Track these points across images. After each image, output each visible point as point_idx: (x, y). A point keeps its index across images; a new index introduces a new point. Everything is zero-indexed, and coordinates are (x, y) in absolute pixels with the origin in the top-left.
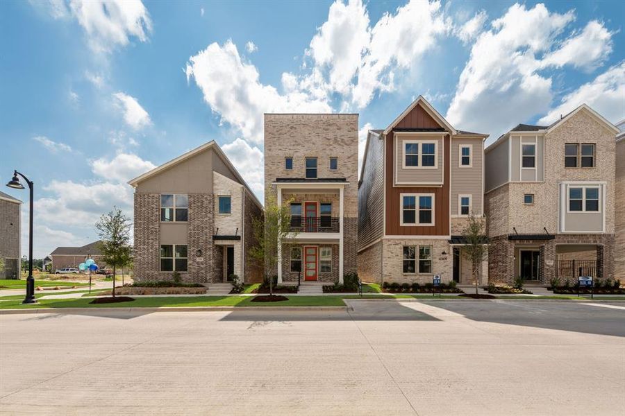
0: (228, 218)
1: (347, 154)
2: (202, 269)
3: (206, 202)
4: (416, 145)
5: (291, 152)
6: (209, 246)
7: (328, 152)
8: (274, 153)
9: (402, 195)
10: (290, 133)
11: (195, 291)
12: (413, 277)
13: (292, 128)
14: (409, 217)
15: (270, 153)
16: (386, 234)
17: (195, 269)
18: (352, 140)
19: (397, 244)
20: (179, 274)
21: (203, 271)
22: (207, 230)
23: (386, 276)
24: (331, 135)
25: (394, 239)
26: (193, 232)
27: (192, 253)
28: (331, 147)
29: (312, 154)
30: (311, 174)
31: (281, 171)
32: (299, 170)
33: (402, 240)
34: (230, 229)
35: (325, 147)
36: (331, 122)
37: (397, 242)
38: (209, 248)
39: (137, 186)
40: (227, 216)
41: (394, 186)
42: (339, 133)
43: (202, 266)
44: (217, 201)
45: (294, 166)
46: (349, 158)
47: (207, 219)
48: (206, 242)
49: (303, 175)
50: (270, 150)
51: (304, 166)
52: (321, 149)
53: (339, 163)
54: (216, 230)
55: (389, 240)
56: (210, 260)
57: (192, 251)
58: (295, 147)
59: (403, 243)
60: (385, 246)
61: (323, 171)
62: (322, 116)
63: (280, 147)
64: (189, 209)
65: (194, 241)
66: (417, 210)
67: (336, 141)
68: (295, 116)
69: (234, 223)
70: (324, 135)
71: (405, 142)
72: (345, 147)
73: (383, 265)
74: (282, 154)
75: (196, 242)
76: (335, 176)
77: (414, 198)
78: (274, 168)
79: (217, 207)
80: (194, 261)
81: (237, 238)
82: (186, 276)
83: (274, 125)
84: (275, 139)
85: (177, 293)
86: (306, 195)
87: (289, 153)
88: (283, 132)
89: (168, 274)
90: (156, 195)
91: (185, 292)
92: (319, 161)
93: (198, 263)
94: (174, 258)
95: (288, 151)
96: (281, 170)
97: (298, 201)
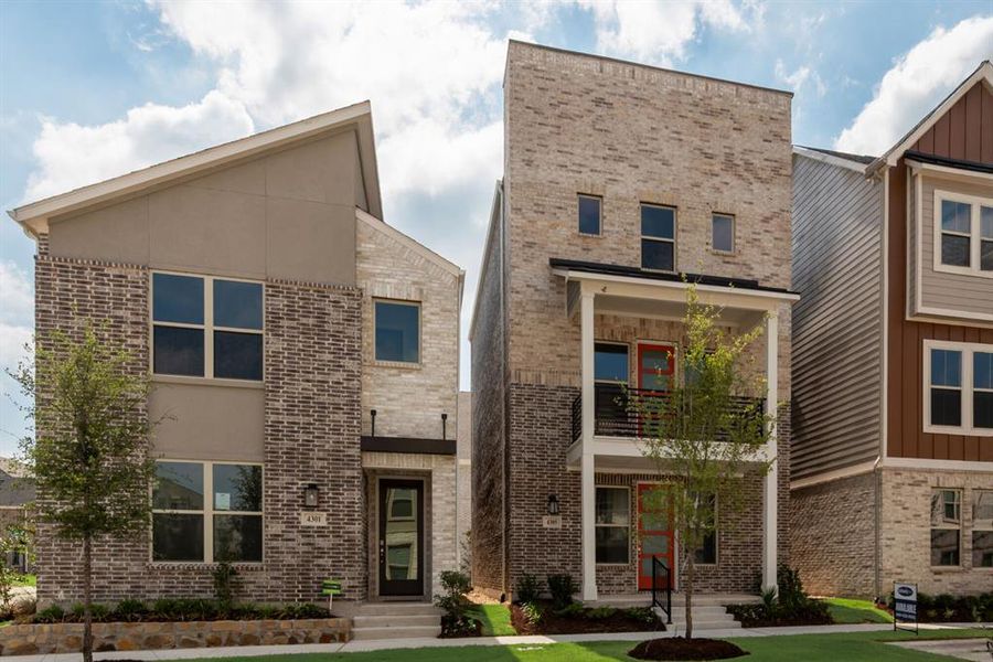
0: (411, 377)
1: (761, 210)
2: (321, 553)
3: (335, 316)
4: (965, 209)
5: (599, 180)
6: (348, 473)
7: (707, 195)
8: (543, 175)
9: (929, 345)
10: (593, 117)
11: (317, 633)
12: (956, 578)
13: (599, 102)
14: (947, 408)
15: (531, 173)
16: (889, 455)
17: (294, 553)
18: (775, 170)
19: (917, 484)
20: (234, 572)
21: (326, 562)
22: (341, 417)
23: (890, 574)
24: (716, 146)
25: (911, 470)
26: (286, 419)
27: (285, 496)
28: (716, 181)
29: (660, 194)
30: (657, 258)
31: (564, 237)
32: (622, 238)
33: (930, 471)
34: (419, 415)
35: (698, 177)
36: (716, 103)
37: (919, 478)
38: (350, 481)
39: (44, 228)
40: (409, 371)
41: (908, 318)
42: (739, 143)
43: (320, 542)
44: (370, 314)
45: (605, 227)
46: (766, 220)
47: (340, 376)
48: (337, 457)
49: (633, 257)
50: (529, 163)
51: (637, 229)
52: (687, 183)
53: (741, 232)
54: (367, 416)
55: (897, 471)
56: (352, 521)
57: (279, 487)
58: (612, 165)
59: (932, 480)
60: (887, 488)
61: (693, 250)
62: (689, 81)
63: (561, 159)
64: (267, 337)
65: (291, 451)
66: (967, 390)
67: (729, 164)
68: (608, 67)
69: (434, 398)
70: (697, 142)
71: (941, 195)
72: (756, 186)
73: (883, 542)
74: (570, 182)
75: (297, 459)
76: (729, 272)
77: (957, 355)
78: (541, 223)
79: (370, 338)
80: (292, 523)
81: (446, 448)
82: (258, 579)
83: (541, 83)
84: (546, 130)
85: (248, 640)
86: (643, 322)
87: (591, 181)
88: (571, 109)
89: (186, 572)
90: (132, 274)
91: (279, 637)
92: (681, 220)
93: (305, 532)
94: (208, 513)
95: (586, 176)
96: (564, 232)
97: (619, 340)
